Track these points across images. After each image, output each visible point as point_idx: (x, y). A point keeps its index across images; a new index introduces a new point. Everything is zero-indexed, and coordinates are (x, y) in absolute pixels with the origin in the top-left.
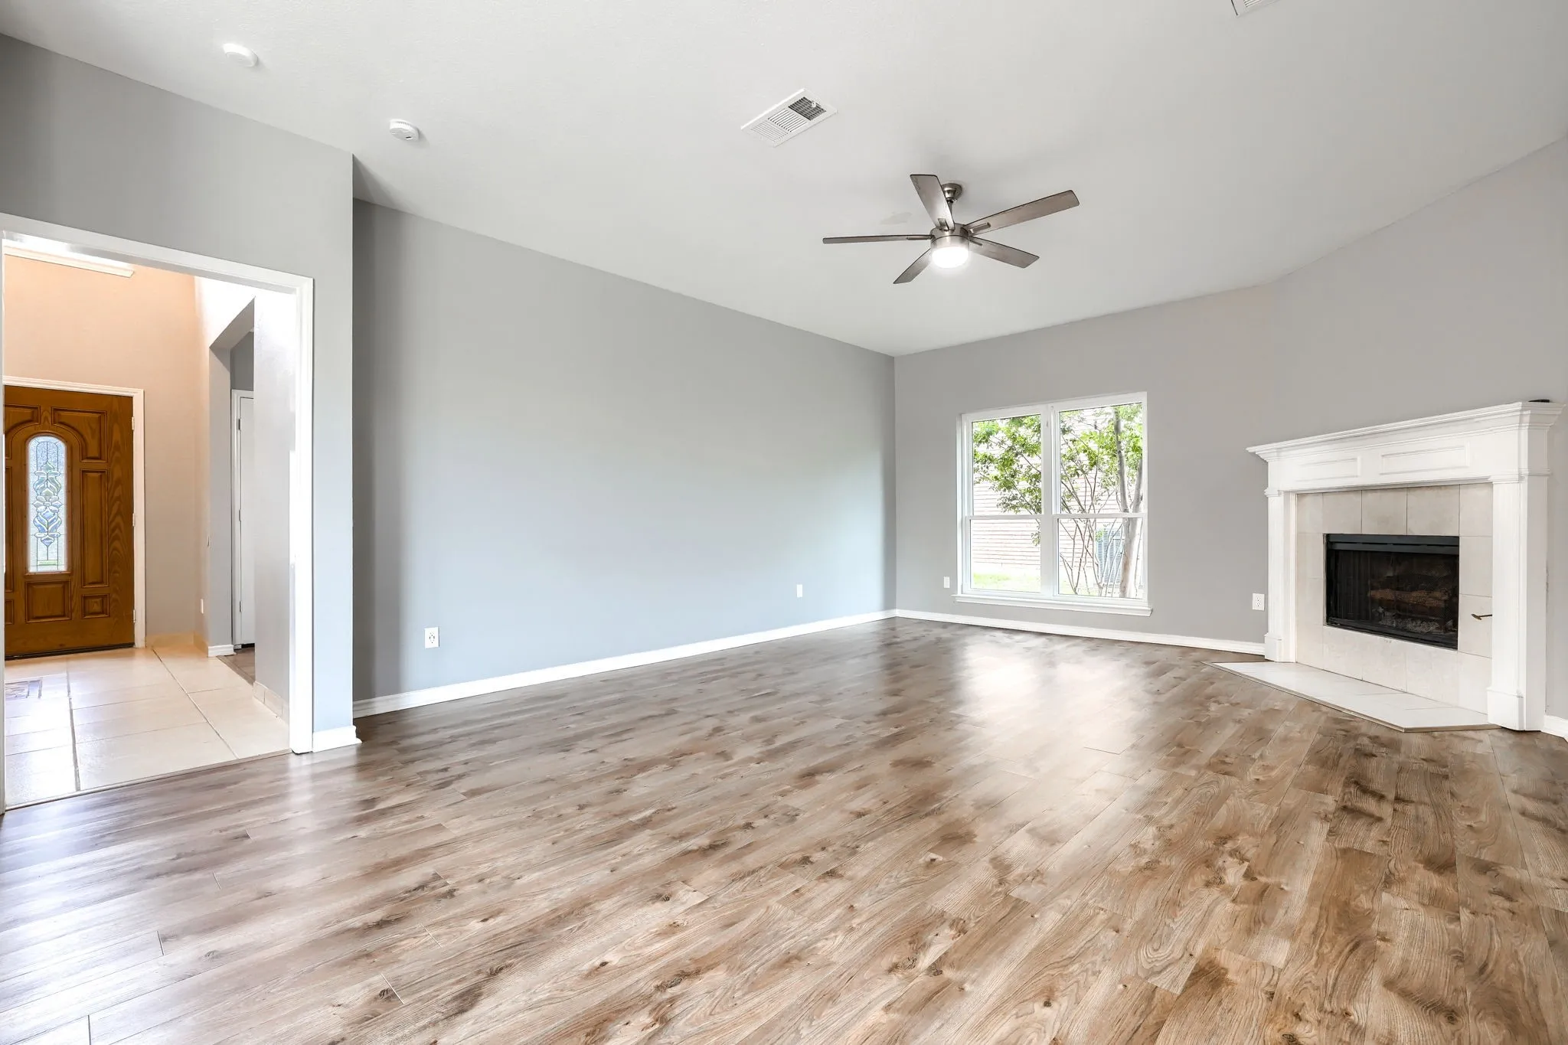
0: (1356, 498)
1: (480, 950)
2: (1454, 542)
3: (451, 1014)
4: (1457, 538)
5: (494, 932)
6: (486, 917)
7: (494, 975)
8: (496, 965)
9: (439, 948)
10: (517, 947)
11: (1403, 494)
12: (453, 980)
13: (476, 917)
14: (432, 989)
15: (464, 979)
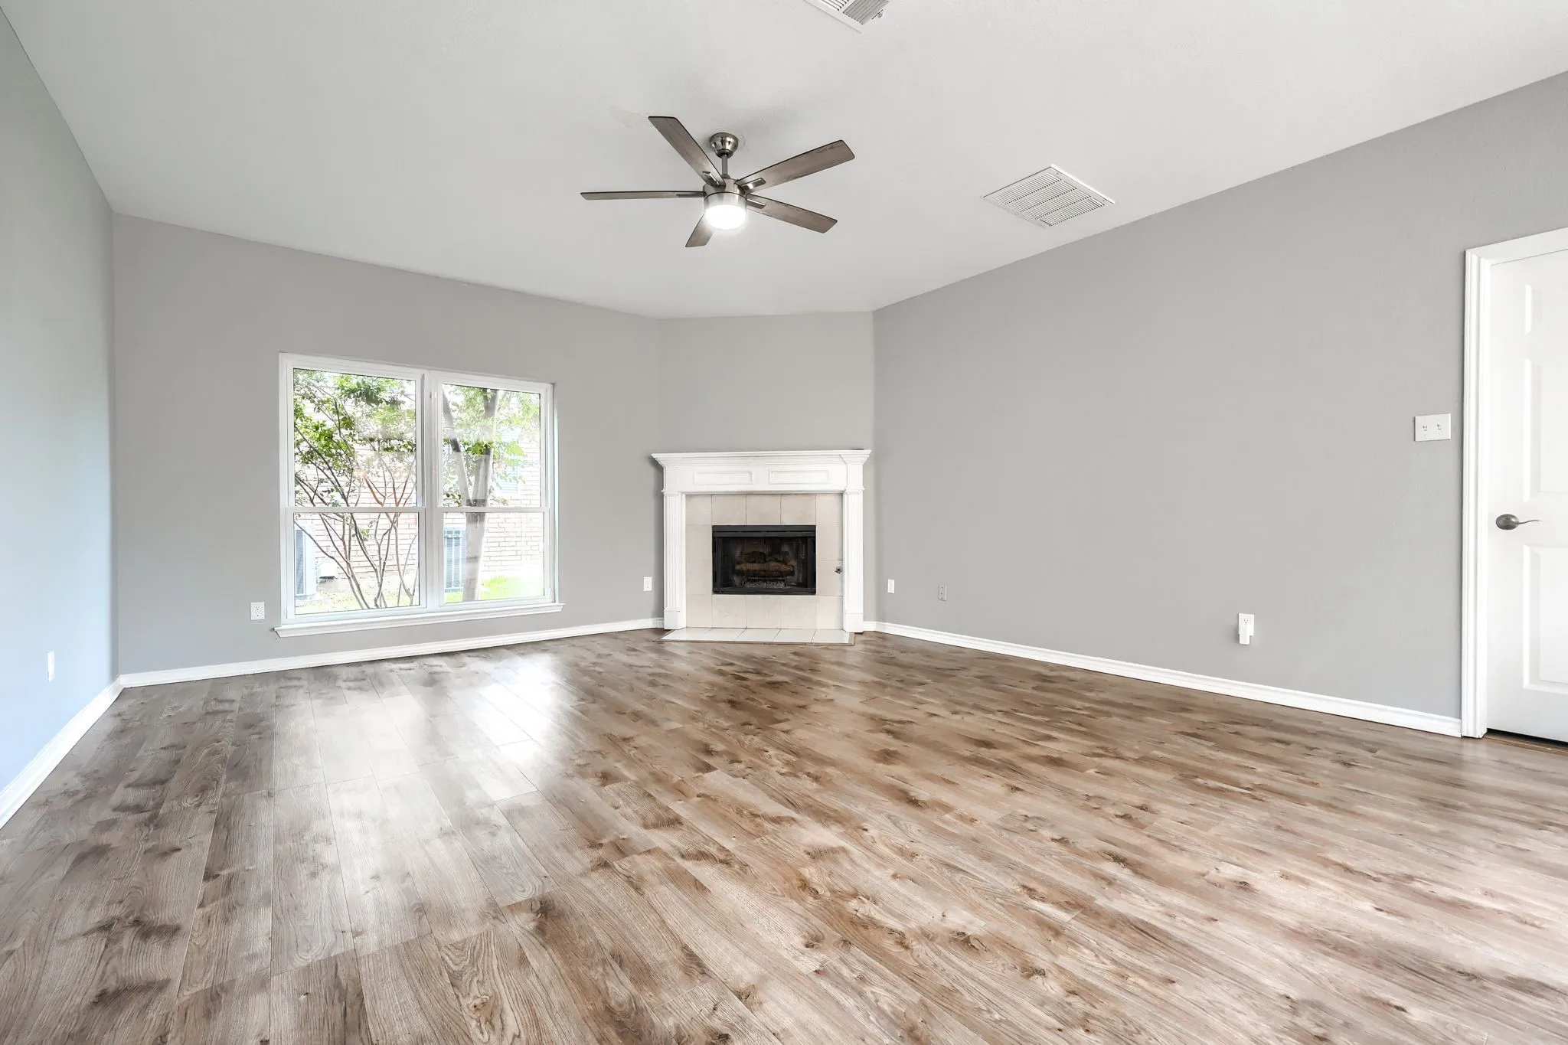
0: (742, 500)
1: (1455, 998)
2: (812, 529)
3: (1557, 993)
4: (815, 526)
5: (1413, 995)
6: (1395, 1010)
7: (1473, 975)
8: (1461, 979)
9: (1491, 1036)
10: (1416, 969)
11: (778, 498)
12: (1521, 1006)
13: (1405, 1020)
14: (1553, 1019)
15: (1507, 997)
